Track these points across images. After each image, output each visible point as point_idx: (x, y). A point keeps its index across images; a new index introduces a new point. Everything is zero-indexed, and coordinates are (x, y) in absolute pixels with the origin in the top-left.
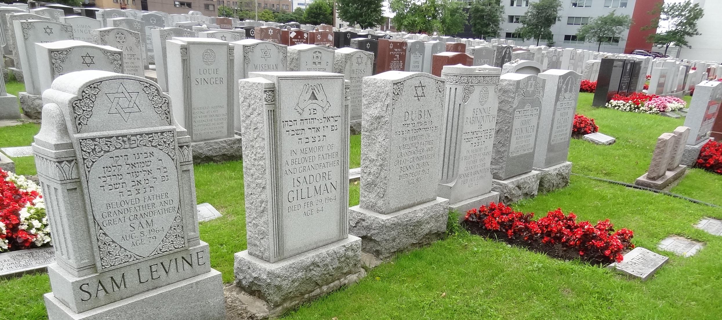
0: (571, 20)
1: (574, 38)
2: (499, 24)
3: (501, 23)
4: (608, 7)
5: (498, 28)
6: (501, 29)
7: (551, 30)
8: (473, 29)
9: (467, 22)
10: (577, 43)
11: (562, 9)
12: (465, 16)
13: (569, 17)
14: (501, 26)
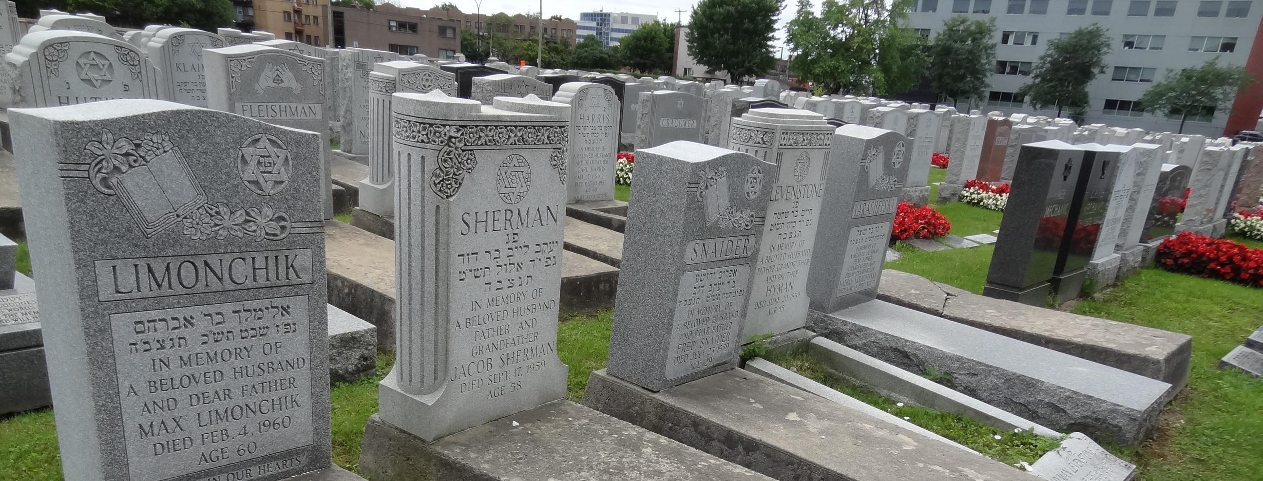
0: (1121, 73)
1: (1124, 105)
2: (986, 76)
3: (988, 74)
4: (1197, 50)
5: (983, 82)
6: (987, 86)
7: (1086, 90)
9: (927, 73)
10: (1129, 115)
11: (1110, 51)
12: (925, 61)
13: (1116, 67)
14: (986, 80)
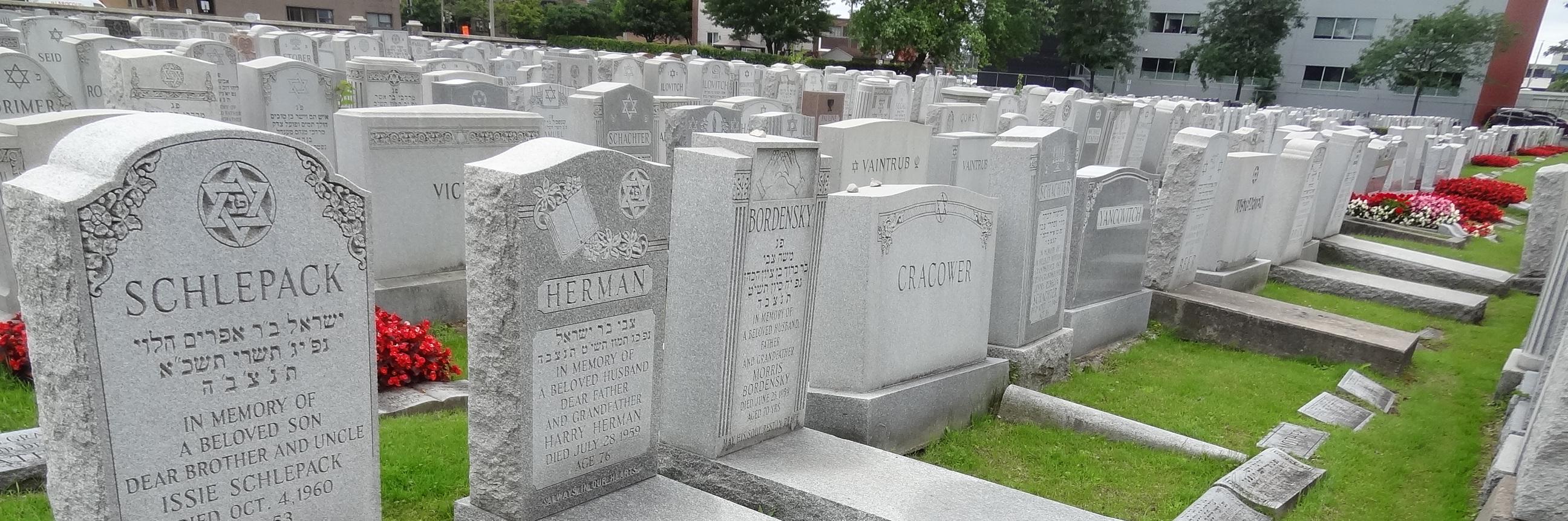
0: (1326, 27)
1: (1332, 74)
6: (1136, 49)
7: (1277, 52)
8: (1061, 48)
9: (1049, 30)
10: (1337, 89)
13: (1319, 18)
14: (1136, 41)
